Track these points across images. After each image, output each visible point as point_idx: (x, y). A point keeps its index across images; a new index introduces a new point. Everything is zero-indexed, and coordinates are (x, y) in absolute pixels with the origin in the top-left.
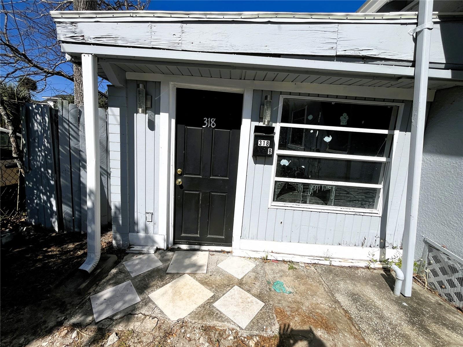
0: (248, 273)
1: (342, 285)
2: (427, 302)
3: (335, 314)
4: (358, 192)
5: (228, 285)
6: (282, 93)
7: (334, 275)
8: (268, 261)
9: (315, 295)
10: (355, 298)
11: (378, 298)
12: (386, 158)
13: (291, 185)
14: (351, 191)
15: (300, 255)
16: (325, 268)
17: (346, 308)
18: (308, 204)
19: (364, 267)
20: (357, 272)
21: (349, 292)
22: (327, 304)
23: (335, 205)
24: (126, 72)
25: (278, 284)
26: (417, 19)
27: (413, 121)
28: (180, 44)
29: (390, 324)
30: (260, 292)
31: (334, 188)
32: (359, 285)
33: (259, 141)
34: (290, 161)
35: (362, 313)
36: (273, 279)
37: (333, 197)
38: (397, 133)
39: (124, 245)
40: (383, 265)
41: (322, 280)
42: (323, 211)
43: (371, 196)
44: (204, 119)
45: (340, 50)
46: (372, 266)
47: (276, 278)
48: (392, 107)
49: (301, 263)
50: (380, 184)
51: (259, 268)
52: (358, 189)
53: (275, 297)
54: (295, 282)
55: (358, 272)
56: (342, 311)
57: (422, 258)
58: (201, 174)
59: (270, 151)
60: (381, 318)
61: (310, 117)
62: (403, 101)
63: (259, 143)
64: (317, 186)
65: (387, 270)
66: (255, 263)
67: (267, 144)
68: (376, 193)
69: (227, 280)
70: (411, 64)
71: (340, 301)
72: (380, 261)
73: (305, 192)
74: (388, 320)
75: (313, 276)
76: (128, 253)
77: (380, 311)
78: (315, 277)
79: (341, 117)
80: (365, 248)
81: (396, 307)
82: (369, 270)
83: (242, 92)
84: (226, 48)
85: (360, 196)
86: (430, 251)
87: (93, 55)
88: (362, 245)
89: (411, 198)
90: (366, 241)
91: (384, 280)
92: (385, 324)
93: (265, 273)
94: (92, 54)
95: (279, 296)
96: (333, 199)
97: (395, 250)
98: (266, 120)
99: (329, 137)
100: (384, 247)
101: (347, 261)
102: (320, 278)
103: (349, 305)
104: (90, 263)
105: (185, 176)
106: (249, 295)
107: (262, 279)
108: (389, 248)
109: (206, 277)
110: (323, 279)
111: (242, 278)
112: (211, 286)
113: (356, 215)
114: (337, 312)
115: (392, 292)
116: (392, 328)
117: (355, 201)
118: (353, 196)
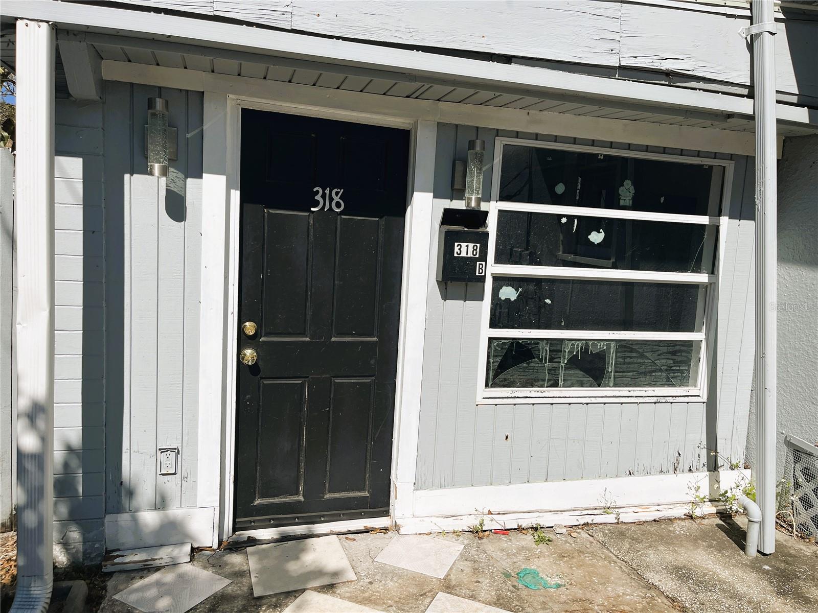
0: (453, 564)
1: (652, 557)
2: (800, 558)
3: (655, 608)
4: (659, 352)
5: (421, 595)
6: (499, 134)
7: (630, 540)
8: (487, 533)
9: (608, 581)
10: (682, 573)
11: (721, 567)
12: (707, 275)
13: (524, 346)
14: (645, 350)
15: (551, 511)
16: (609, 530)
17: (672, 593)
18: (560, 387)
19: (683, 517)
20: (671, 529)
21: (668, 566)
22: (636, 593)
23: (616, 385)
24: (103, 59)
25: (526, 574)
26: (751, 10)
27: (757, 202)
28: (288, 16)
29: (749, 603)
30: (498, 596)
31: (612, 346)
32: (682, 551)
33: (456, 244)
34: (520, 290)
35: (701, 596)
36: (512, 568)
37: (611, 367)
38: (724, 221)
39: (90, 553)
40: (717, 507)
41: (611, 554)
42: (593, 400)
43: (685, 359)
44: (315, 190)
45: (627, 56)
46: (698, 512)
47: (517, 564)
48: (711, 167)
49: (559, 526)
50: (700, 331)
51: (473, 551)
52: (659, 346)
53: (531, 600)
54: (559, 564)
55: (675, 528)
56: (666, 601)
57: (784, 478)
58: (306, 333)
59: (482, 269)
60: (735, 596)
61: (560, 189)
62: (731, 157)
63: (456, 249)
64: (578, 345)
65: (725, 516)
66: (459, 541)
67: (475, 252)
68: (692, 350)
69: (414, 586)
70: (745, 92)
71: (656, 584)
72: (711, 501)
73: (555, 360)
74: (745, 597)
75: (591, 549)
76: (110, 574)
77: (729, 586)
78: (596, 552)
79: (621, 189)
80: (680, 475)
81: (754, 575)
82: (692, 521)
83: (408, 126)
84: (396, 35)
85: (664, 361)
86: (797, 460)
87: (50, 23)
88: (675, 469)
89: (764, 354)
90: (681, 459)
91: (724, 534)
92: (741, 605)
93: (489, 557)
94: (47, 22)
95: (539, 595)
96: (611, 372)
97: (736, 471)
98: (473, 197)
99: (599, 232)
100: (715, 467)
101: (649, 510)
102: (604, 551)
103: (675, 587)
104: (32, 603)
105: (263, 339)
106: (476, 604)
107: (491, 571)
108: (725, 469)
109: (362, 588)
110: (612, 550)
111: (447, 576)
112: (384, 603)
113: (659, 402)
114: (657, 604)
115: (742, 553)
116: (755, 608)
117: (655, 371)
118: (650, 361)
